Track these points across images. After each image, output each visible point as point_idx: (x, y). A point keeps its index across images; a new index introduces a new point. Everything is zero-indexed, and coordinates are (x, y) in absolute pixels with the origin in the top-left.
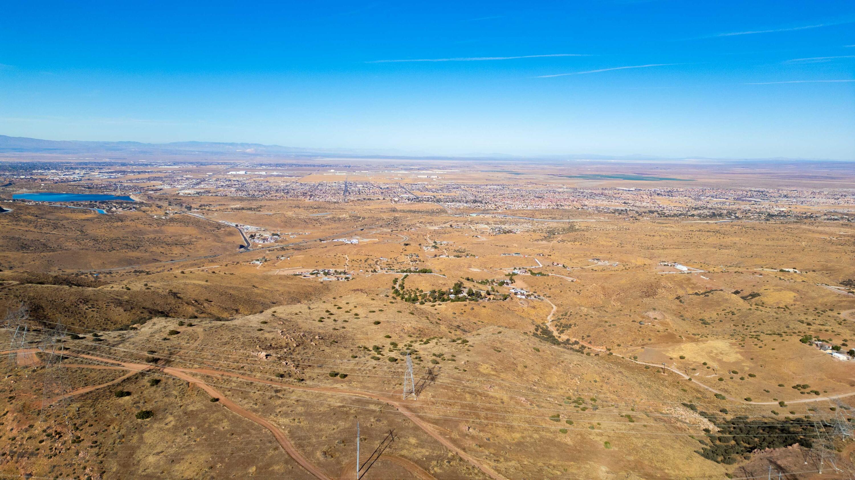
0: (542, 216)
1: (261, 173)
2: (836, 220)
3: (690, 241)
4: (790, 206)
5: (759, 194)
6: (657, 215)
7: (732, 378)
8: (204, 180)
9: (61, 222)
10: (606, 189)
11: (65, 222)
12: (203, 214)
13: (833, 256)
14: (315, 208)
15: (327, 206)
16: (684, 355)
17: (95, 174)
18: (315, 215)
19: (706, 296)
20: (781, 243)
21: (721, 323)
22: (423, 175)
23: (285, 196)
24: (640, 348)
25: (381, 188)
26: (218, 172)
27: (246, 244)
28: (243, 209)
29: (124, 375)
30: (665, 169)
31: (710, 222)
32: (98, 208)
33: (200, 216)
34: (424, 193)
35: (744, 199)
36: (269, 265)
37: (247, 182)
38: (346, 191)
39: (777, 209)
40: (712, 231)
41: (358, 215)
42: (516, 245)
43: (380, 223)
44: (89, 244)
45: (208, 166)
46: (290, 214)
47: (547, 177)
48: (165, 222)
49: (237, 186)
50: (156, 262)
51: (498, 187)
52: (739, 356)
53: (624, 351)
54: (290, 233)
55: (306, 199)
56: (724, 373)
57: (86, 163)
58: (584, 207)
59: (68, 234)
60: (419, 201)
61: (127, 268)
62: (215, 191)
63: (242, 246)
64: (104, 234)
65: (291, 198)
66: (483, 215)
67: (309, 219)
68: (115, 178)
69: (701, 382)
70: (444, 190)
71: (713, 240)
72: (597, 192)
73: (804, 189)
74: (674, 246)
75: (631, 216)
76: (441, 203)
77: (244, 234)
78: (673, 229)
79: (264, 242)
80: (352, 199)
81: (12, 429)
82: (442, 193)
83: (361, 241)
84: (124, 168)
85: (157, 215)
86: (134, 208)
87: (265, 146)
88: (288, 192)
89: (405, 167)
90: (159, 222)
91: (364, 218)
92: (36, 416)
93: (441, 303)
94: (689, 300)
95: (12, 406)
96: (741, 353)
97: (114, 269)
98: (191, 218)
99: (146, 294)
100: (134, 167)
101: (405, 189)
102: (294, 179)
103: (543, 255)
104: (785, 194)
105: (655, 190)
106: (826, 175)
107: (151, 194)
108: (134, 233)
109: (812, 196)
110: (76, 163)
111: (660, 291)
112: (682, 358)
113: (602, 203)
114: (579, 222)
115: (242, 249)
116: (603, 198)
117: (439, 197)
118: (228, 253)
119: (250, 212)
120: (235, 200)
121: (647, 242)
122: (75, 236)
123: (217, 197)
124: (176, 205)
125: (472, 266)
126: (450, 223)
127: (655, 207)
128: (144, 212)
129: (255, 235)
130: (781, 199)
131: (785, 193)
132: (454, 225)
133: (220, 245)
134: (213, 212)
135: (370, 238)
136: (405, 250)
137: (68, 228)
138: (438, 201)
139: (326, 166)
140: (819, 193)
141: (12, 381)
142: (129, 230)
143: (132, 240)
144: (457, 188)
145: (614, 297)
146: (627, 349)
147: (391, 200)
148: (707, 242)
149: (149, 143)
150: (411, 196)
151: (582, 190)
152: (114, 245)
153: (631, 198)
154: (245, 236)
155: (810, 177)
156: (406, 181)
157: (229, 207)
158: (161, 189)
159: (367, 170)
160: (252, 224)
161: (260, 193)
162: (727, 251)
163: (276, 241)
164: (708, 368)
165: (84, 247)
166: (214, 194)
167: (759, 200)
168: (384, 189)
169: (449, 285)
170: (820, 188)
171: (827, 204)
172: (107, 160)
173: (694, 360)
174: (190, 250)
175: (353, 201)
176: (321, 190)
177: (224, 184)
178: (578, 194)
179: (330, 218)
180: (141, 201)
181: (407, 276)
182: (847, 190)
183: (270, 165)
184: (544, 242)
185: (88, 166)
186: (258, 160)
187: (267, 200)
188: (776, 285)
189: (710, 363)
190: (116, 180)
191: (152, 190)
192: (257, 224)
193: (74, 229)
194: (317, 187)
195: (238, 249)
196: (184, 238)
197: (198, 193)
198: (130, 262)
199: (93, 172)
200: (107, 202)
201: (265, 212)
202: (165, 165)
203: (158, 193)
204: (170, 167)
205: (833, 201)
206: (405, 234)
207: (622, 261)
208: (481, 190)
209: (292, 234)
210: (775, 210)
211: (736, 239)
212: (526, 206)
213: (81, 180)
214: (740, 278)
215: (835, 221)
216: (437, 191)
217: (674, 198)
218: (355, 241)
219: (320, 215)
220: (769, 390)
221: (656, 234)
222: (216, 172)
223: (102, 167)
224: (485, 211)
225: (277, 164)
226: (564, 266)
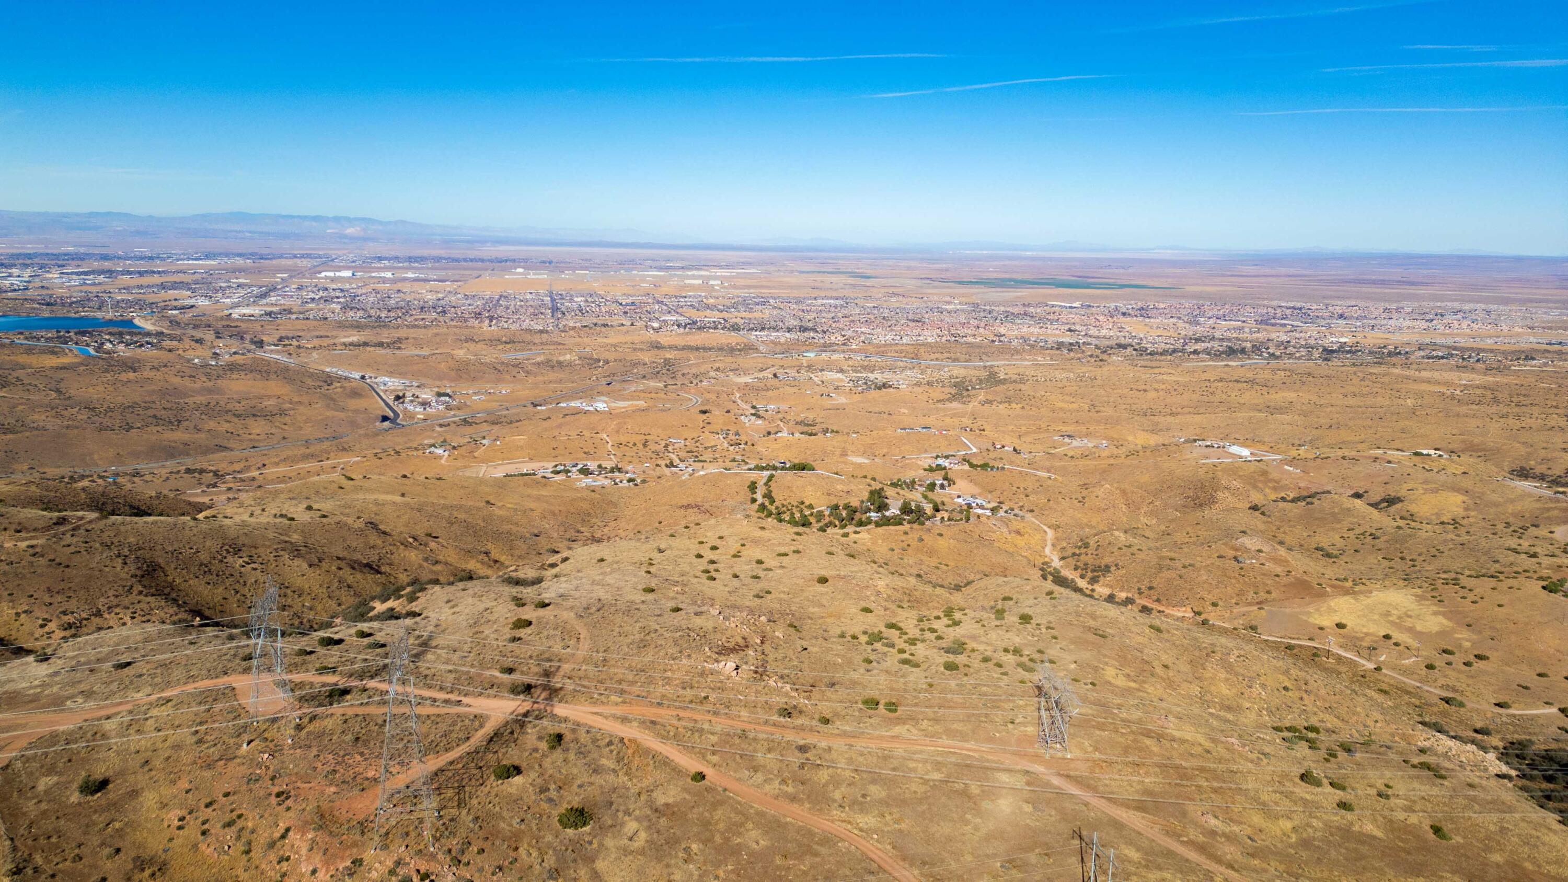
0: (933, 356)
1: (383, 275)
2: (1442, 358)
3: (1212, 398)
4: (1354, 334)
5: (1295, 312)
6: (1134, 352)
7: (1449, 664)
8: (275, 289)
9: (15, 374)
10: (1029, 305)
11: (20, 373)
12: (290, 354)
13: (1473, 424)
14: (506, 343)
15: (528, 337)
16: (1344, 621)
17: (53, 275)
18: (511, 356)
19: (1308, 503)
20: (1370, 401)
21: (1358, 556)
22: (694, 279)
23: (441, 319)
24: (1255, 608)
25: (621, 304)
26: (300, 273)
27: (391, 415)
28: (365, 344)
29: (481, 726)
30: (1123, 268)
31: (1230, 363)
32: (76, 343)
33: (284, 359)
34: (705, 313)
35: (1273, 321)
36: (463, 457)
37: (359, 292)
38: (555, 309)
39: (1334, 340)
40: (1243, 380)
41: (595, 357)
42: (906, 411)
43: (641, 370)
44: (80, 417)
45: (274, 262)
46: (460, 353)
47: (920, 283)
48: (221, 372)
49: (342, 300)
50: (222, 451)
51: (838, 302)
52: (1441, 619)
53: (1227, 615)
54: (471, 392)
55: (482, 325)
56: (1430, 653)
57: (30, 254)
58: (1002, 339)
59: (32, 397)
60: (699, 328)
61: (168, 464)
62: (301, 309)
63: (385, 418)
64: (103, 395)
65: (454, 323)
66: (828, 354)
67: (503, 363)
68: (94, 284)
69: (1399, 674)
70: (740, 307)
71: (1251, 396)
72: (1016, 310)
73: (1370, 304)
74: (1191, 410)
75: (1089, 353)
76: (741, 333)
77: (382, 394)
78: (1174, 378)
79: (425, 409)
80: (571, 324)
81: (314, 872)
82: (736, 314)
83: (613, 405)
84: (107, 265)
85: (198, 358)
86: (148, 343)
87: (381, 223)
88: (444, 312)
89: (658, 264)
90: (209, 371)
91: (607, 362)
92: (358, 837)
93: (858, 529)
94: (1279, 512)
95: (291, 814)
96: (1444, 614)
97: (143, 466)
98: (269, 363)
99: (326, 527)
100: (128, 262)
101: (666, 305)
102: (449, 286)
103: (971, 430)
104: (1340, 312)
105: (1116, 307)
106: (1400, 279)
107: (175, 316)
108: (163, 393)
109: (1385, 315)
110: (7, 254)
111: (1220, 495)
112: (1340, 626)
113: (1032, 331)
114: (1004, 367)
115: (386, 424)
116: (1028, 320)
117: (734, 320)
118: (361, 432)
119: (381, 351)
120: (345, 327)
121: (1137, 401)
122: (46, 402)
123: (308, 322)
124: (231, 337)
125: (849, 453)
126: (772, 370)
127: (1125, 337)
128: (170, 351)
129: (404, 396)
130: (1335, 321)
131: (1339, 310)
132: (780, 373)
133: (342, 415)
134: (308, 351)
135: (628, 400)
136: (709, 423)
137: (30, 384)
138: (735, 328)
139: (506, 261)
140: (1398, 310)
141: (266, 755)
142: (153, 387)
143: (164, 409)
144: (764, 303)
145: (1145, 509)
146: (1231, 612)
147: (646, 326)
148: (1243, 402)
149: (150, 216)
150: (682, 320)
151: (988, 308)
152: (130, 418)
153: (1078, 320)
154: (384, 397)
155: (1374, 282)
156: (664, 290)
157: (337, 341)
158: (192, 307)
159: (586, 268)
160: (391, 374)
161: (392, 314)
162: (1285, 416)
163: (449, 408)
164: (1396, 644)
165: (70, 423)
166: (301, 316)
167: (1300, 324)
168: (627, 305)
169: (859, 495)
170: (1396, 302)
171: (1415, 330)
172: (71, 249)
173: (1365, 630)
174: (284, 427)
175: (574, 328)
176: (507, 308)
177: (317, 297)
178: (982, 314)
179: (542, 362)
180: (159, 329)
181: (772, 476)
182: (1443, 304)
183: (396, 258)
184: (955, 405)
185: (36, 260)
186: (371, 249)
187: (408, 327)
188: (1426, 482)
189: (1397, 636)
190: (98, 289)
191: (175, 308)
192: (402, 375)
193: (41, 386)
194: (498, 301)
195: (378, 424)
196: (265, 403)
197: (269, 314)
198: (170, 452)
199: (48, 272)
200: (89, 333)
201: (410, 351)
202: (188, 259)
203: (189, 314)
204: (201, 262)
205: (1424, 325)
206: (693, 391)
207: (1110, 439)
208: (809, 308)
209: (475, 393)
210: (1332, 341)
211: (1291, 395)
212: (899, 338)
213: (26, 289)
214: (1356, 469)
215: (1442, 361)
216: (727, 309)
217: (1152, 320)
218: (601, 406)
219: (520, 355)
220: (1529, 685)
221: (1147, 387)
222: (295, 272)
223: (64, 263)
224: (827, 347)
225: (410, 258)
226: (1015, 450)
